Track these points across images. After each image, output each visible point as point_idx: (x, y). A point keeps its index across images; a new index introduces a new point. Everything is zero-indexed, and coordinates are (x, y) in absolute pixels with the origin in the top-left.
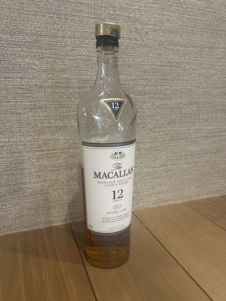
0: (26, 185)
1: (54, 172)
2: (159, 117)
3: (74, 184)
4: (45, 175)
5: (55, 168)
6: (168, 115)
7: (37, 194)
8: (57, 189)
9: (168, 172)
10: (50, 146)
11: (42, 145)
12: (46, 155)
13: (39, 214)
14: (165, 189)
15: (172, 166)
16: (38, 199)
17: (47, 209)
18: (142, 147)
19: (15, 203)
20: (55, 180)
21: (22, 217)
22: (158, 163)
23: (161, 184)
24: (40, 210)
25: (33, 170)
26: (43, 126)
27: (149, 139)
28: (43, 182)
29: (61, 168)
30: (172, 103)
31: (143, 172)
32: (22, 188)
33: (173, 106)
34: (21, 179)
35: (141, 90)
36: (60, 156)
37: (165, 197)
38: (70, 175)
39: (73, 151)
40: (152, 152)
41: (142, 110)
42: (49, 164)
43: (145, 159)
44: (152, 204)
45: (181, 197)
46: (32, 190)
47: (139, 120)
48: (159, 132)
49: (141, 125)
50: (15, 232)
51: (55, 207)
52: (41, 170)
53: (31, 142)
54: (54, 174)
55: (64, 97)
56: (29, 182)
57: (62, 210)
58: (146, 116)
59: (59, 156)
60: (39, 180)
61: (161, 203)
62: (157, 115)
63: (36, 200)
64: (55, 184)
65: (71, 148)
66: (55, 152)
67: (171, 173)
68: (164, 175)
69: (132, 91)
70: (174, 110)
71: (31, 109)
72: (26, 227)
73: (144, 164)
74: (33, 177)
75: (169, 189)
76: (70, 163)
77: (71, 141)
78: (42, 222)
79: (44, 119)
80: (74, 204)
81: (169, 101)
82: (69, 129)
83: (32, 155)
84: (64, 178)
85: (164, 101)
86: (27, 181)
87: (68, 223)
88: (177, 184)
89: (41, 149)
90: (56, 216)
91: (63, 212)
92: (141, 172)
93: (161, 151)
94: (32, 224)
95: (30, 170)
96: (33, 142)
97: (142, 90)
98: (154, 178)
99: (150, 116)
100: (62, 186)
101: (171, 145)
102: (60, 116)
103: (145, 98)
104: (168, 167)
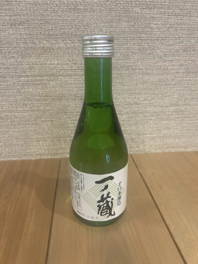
0: (13, 114)
1: (41, 102)
2: (173, 41)
3: (65, 118)
4: (32, 104)
5: (42, 98)
6: (185, 39)
7: (25, 124)
8: (46, 121)
9: (179, 113)
10: (36, 72)
11: (27, 70)
12: (31, 82)
13: (28, 145)
14: (174, 134)
15: (185, 107)
16: (26, 130)
17: (36, 141)
18: (148, 80)
19: (3, 131)
20: (43, 111)
21: (11, 146)
22: (167, 101)
23: (169, 127)
24: (29, 141)
25: (18, 98)
26: (27, 47)
27: (158, 69)
28: (31, 112)
29: (49, 98)
30: (193, 21)
31: (146, 111)
32: (10, 116)
33: (194, 25)
34: (8, 106)
35: (149, 2)
36: (47, 84)
37: (173, 142)
38: (59, 107)
39: (62, 79)
40: (161, 87)
41: (150, 30)
42: (36, 92)
43: (150, 95)
44: (156, 149)
45: (193, 144)
46: (20, 120)
47: (145, 43)
48: (171, 61)
49: (147, 51)
50: (6, 160)
51: (45, 140)
52: (28, 99)
53: (14, 65)
54: (41, 104)
55: (49, 9)
56: (16, 110)
57: (52, 144)
58: (154, 39)
59: (45, 83)
60: (27, 110)
61: (167, 149)
62: (170, 38)
63: (24, 130)
64: (43, 115)
65: (59, 75)
66: (41, 78)
67: (183, 115)
68: (173, 116)
69: (137, 3)
70: (194, 32)
71: (11, 25)
72: (15, 157)
73: (148, 102)
74: (20, 106)
75: (179, 134)
76: (58, 93)
77: (59, 67)
78: (32, 153)
79: (27, 38)
80: (66, 139)
81: (188, 19)
82: (56, 52)
83: (16, 81)
84: (53, 110)
85: (181, 18)
86: (13, 109)
87: (59, 157)
88: (190, 129)
89: (25, 74)
90: (46, 149)
91: (53, 145)
92: (144, 111)
93: (173, 86)
94: (22, 154)
95: (16, 97)
96: (16, 65)
97: (151, 2)
98: (161, 119)
99: (160, 39)
100: (51, 118)
101: (186, 80)
102: (45, 34)
103: (154, 14)
104: (179, 107)
